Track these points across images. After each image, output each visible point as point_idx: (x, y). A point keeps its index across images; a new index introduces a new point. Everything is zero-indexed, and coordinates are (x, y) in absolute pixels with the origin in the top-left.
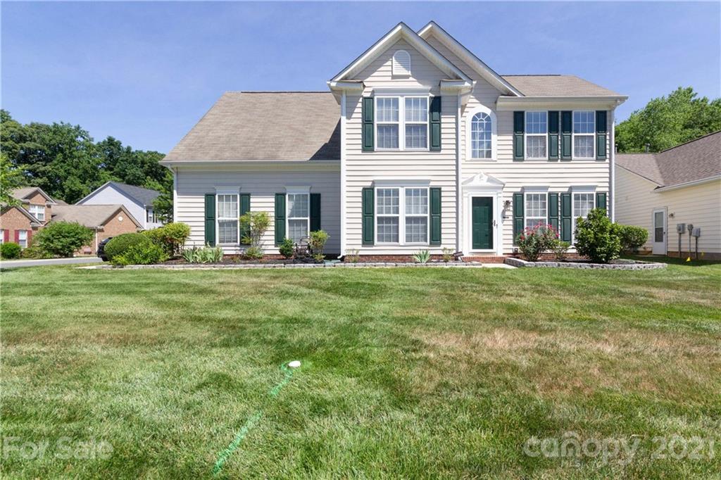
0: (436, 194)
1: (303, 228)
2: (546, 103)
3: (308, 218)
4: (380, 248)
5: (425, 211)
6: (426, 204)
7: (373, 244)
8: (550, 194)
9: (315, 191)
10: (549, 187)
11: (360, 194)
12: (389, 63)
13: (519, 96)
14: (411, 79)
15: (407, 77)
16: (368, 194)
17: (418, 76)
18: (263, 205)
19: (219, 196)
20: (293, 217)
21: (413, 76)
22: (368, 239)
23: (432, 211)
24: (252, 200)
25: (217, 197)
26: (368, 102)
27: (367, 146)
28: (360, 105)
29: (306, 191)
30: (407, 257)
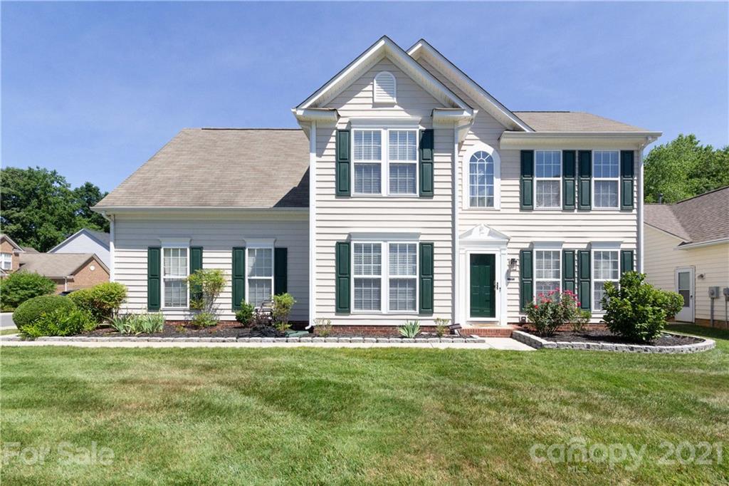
0: (427, 252)
1: (265, 289)
2: (561, 141)
3: (272, 278)
4: (358, 317)
5: (414, 272)
6: (415, 262)
7: (349, 311)
8: (564, 251)
9: (280, 245)
10: (564, 243)
11: (333, 250)
12: (369, 88)
13: (528, 131)
14: (397, 107)
15: (392, 105)
16: (343, 250)
17: (405, 104)
18: (218, 261)
19: (164, 249)
20: (254, 276)
21: (398, 104)
22: (342, 305)
23: (422, 273)
24: (204, 255)
25: (162, 250)
26: (343, 136)
27: (342, 191)
28: (333, 139)
29: (270, 245)
30: (391, 328)
